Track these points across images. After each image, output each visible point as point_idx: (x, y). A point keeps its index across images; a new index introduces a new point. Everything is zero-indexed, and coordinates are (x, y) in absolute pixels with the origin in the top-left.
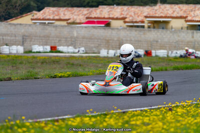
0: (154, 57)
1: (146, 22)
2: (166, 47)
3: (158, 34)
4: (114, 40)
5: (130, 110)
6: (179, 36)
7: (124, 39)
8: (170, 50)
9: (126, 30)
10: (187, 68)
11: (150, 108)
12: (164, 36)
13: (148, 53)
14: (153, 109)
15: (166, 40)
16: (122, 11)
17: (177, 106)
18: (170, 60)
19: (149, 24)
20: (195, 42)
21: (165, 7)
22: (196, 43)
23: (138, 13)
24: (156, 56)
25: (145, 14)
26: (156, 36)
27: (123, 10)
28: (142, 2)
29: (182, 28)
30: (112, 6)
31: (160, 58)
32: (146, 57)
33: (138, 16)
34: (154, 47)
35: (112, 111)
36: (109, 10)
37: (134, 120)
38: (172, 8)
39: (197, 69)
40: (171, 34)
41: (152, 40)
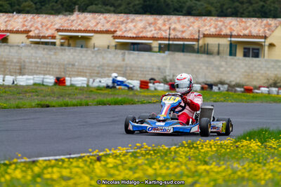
0: (69, 86)
1: (58, 37)
2: (86, 73)
3: (75, 54)
4: (12, 62)
5: (41, 159)
6: (104, 58)
7: (27, 60)
8: (91, 77)
9: (29, 48)
10: (116, 103)
11: (68, 156)
12: (83, 58)
13: (60, 81)
14: (73, 158)
15: (86, 63)
16: (25, 21)
17: (107, 155)
18: (92, 91)
19: (62, 41)
20: (126, 67)
21: (86, 18)
22: (128, 68)
23: (46, 26)
24: (72, 85)
25: (57, 26)
26: (72, 57)
27: (27, 20)
28: (53, 9)
29: (108, 47)
30: (11, 14)
31: (77, 88)
32: (58, 86)
33: (47, 29)
34: (68, 73)
35: (15, 160)
36: (7, 19)
37: (48, 173)
38: (95, 18)
39: (129, 104)
40: (93, 55)
41: (66, 62)
